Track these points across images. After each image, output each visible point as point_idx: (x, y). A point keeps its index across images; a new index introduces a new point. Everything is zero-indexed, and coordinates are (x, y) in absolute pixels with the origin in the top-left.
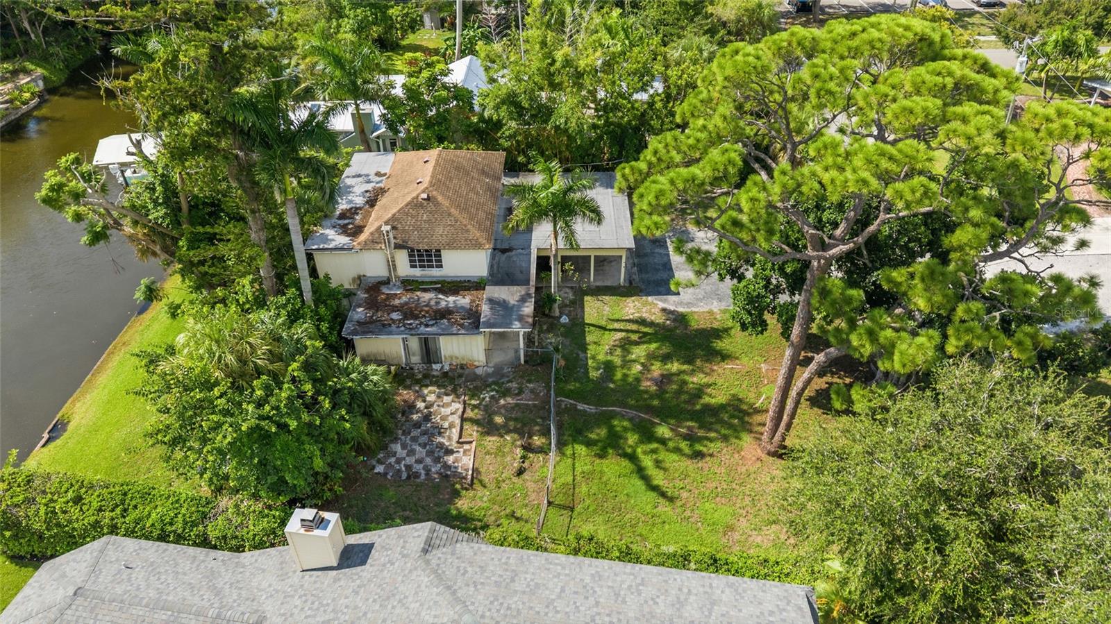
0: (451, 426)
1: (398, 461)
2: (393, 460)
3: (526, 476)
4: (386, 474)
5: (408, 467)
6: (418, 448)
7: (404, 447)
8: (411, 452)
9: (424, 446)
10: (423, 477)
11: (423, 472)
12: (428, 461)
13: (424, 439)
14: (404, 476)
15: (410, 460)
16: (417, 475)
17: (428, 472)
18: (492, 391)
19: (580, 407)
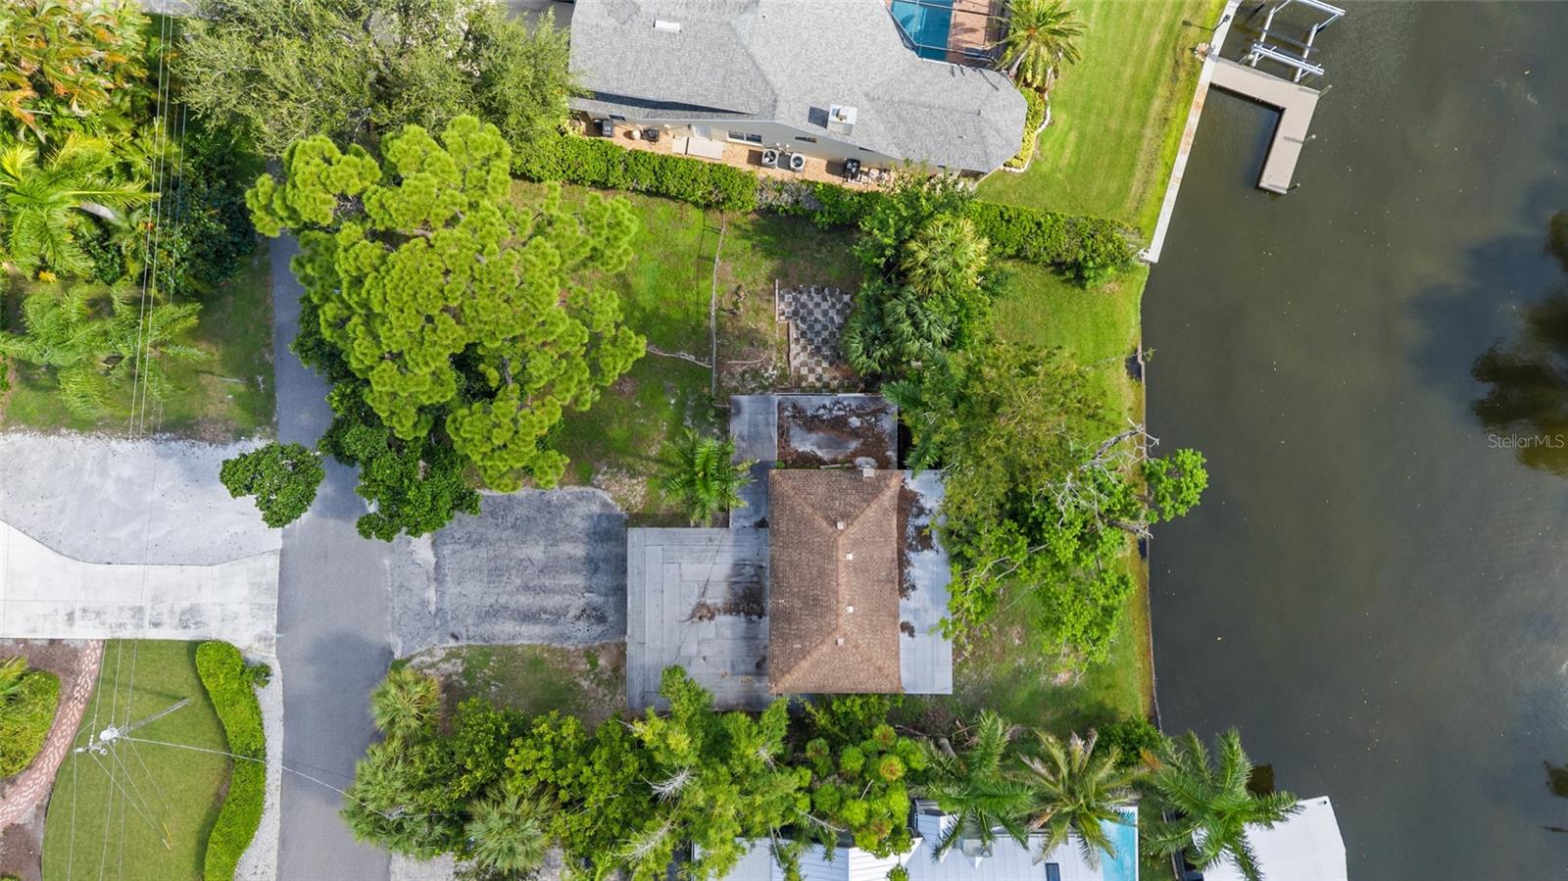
0: (797, 340)
1: (833, 306)
2: (838, 306)
3: (734, 286)
4: (841, 293)
5: (825, 299)
6: (820, 318)
7: (832, 320)
8: (825, 313)
9: (816, 321)
10: (812, 290)
11: (813, 294)
12: (811, 305)
13: (818, 327)
14: (826, 291)
15: (825, 306)
16: (817, 291)
17: (809, 295)
18: (768, 378)
19: (692, 358)
